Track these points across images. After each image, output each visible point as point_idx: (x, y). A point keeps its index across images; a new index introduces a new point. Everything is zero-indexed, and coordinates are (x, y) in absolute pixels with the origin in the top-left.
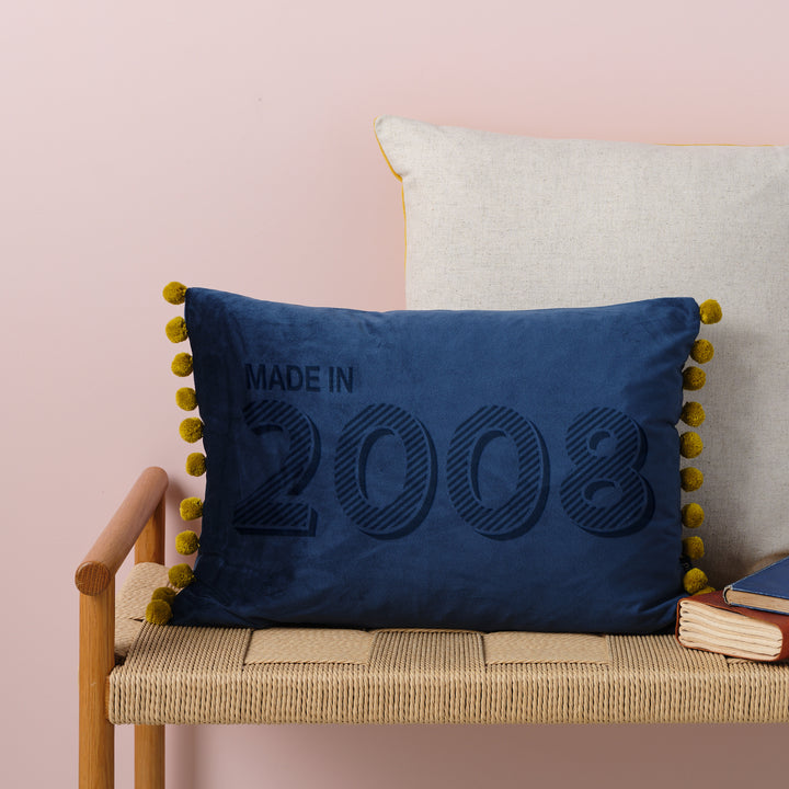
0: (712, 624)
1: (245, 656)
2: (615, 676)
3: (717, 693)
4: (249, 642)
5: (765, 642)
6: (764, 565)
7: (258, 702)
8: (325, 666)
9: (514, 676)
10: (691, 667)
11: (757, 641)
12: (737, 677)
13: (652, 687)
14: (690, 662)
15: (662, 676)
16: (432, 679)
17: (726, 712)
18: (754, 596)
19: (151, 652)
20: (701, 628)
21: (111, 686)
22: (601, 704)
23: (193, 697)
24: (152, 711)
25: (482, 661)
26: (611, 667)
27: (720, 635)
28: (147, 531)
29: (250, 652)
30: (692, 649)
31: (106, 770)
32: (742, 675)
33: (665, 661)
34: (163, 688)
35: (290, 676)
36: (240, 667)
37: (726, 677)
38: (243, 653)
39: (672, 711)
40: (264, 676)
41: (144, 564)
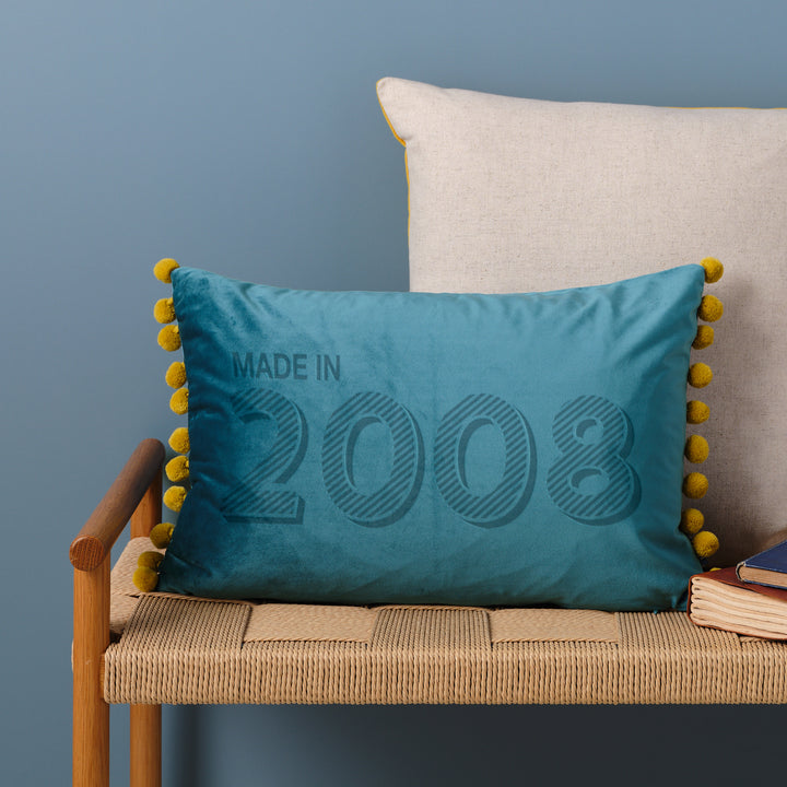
0: (724, 600)
1: (244, 634)
2: (625, 654)
3: (730, 673)
4: (249, 619)
5: (779, 620)
6: (778, 541)
7: (258, 681)
8: (327, 643)
9: (521, 654)
10: (703, 646)
11: (771, 618)
12: (750, 656)
13: (663, 666)
14: (701, 640)
15: (673, 655)
16: (436, 657)
17: (738, 692)
18: (767, 572)
19: (147, 631)
20: (713, 605)
21: (106, 664)
22: (610, 683)
23: (191, 676)
24: (148, 690)
25: (488, 639)
26: (620, 645)
27: (732, 612)
28: (144, 505)
29: (249, 629)
30: (704, 627)
31: (101, 751)
32: (755, 654)
33: (676, 639)
34: (160, 666)
35: (290, 655)
36: (239, 645)
37: (740, 656)
38: (242, 630)
39: (683, 691)
40: (264, 654)
41: (140, 539)
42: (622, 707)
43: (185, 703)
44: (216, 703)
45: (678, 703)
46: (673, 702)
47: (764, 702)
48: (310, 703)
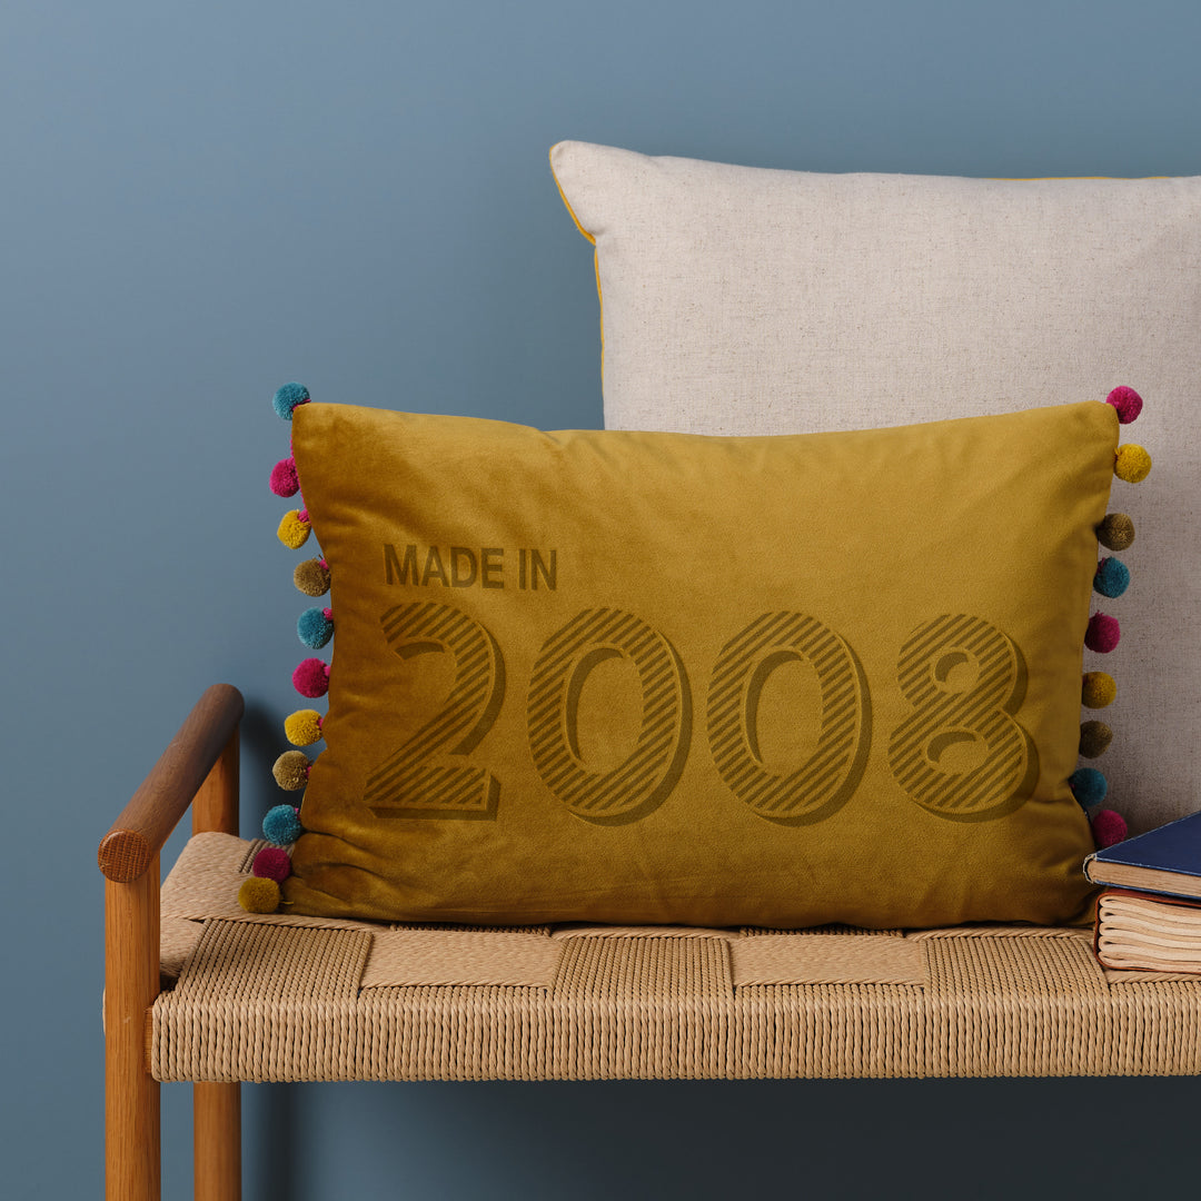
1: (362, 975)
2: (934, 1003)
3: (1092, 1030)
7: (382, 1046)
8: (486, 990)
9: (778, 1004)
10: (1052, 990)
12: (1122, 1003)
13: (992, 1020)
14: (1049, 981)
15: (1007, 1003)
16: (651, 1009)
17: (1105, 1058)
19: (216, 972)
21: (155, 1022)
22: (912, 1046)
23: (282, 1039)
24: (218, 1061)
25: (728, 981)
26: (927, 989)
28: (212, 784)
29: (369, 969)
32: (1130, 1000)
33: (1011, 979)
34: (236, 1025)
35: (430, 1006)
36: (354, 992)
37: (1107, 1004)
38: (358, 971)
39: (1022, 1058)
40: (392, 1007)
41: (207, 835)
42: (930, 1082)
43: (273, 1080)
44: (319, 1079)
45: (1015, 1075)
46: (1007, 1074)
47: (1144, 1073)
48: (461, 1079)
